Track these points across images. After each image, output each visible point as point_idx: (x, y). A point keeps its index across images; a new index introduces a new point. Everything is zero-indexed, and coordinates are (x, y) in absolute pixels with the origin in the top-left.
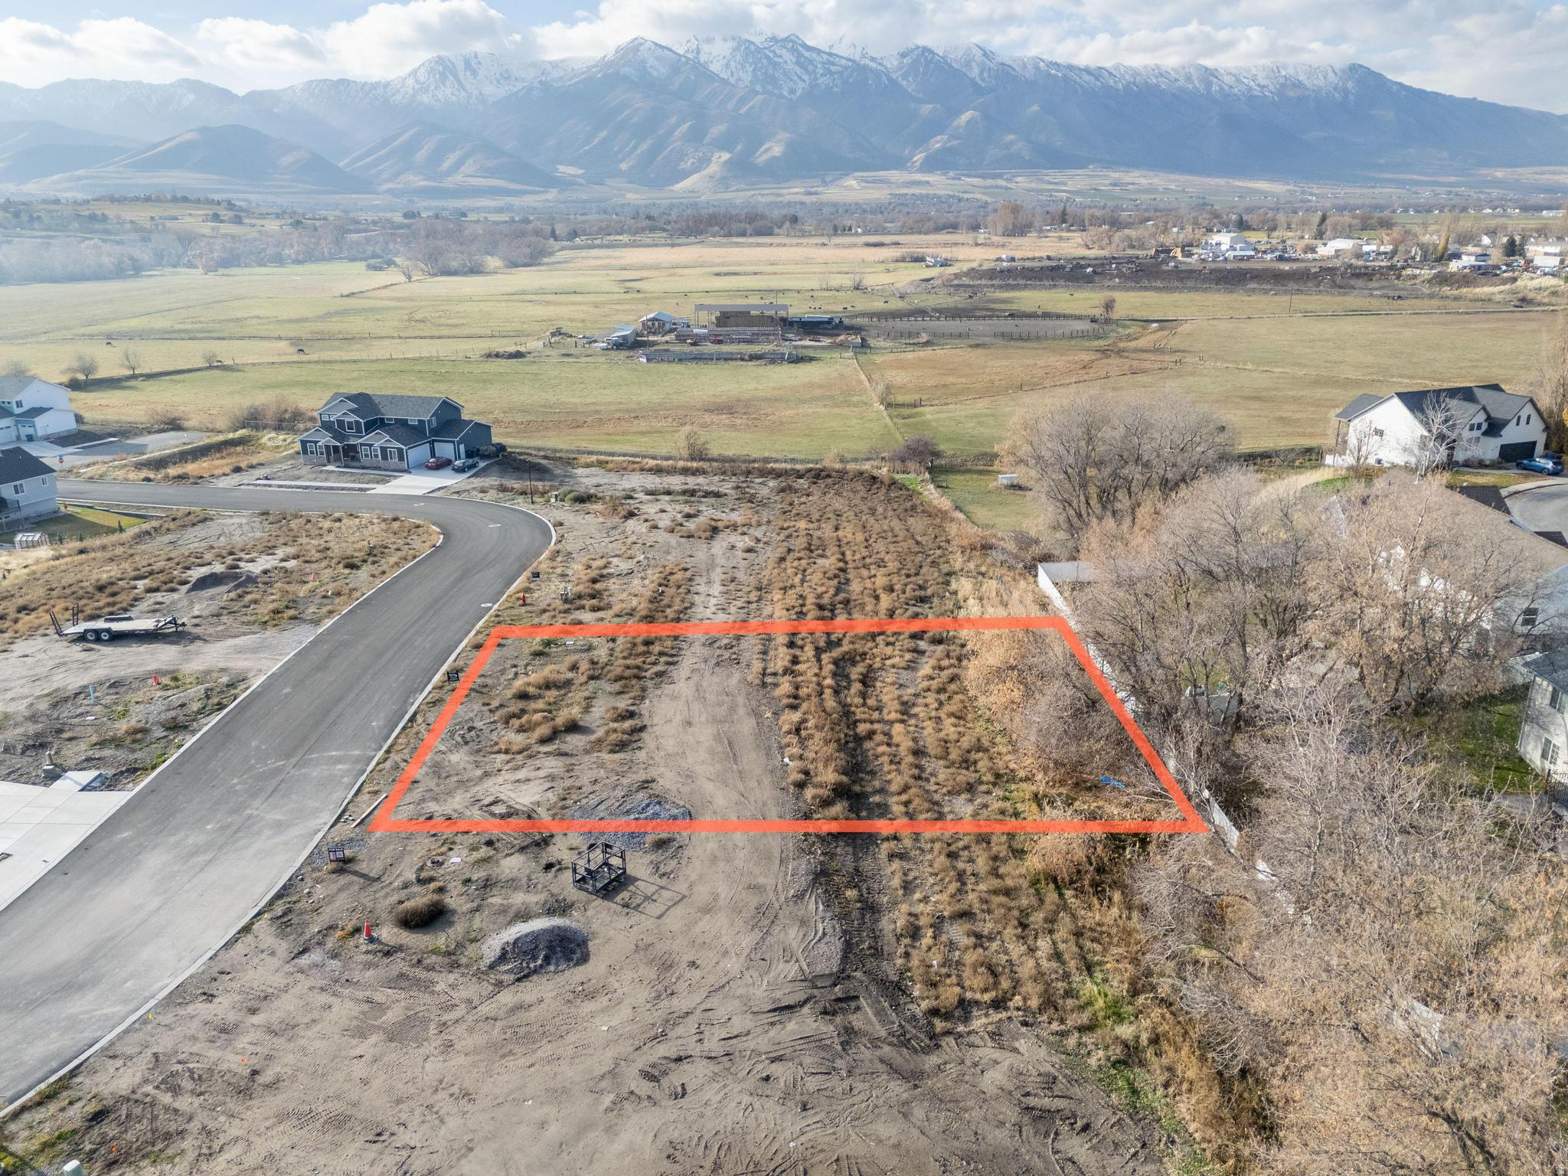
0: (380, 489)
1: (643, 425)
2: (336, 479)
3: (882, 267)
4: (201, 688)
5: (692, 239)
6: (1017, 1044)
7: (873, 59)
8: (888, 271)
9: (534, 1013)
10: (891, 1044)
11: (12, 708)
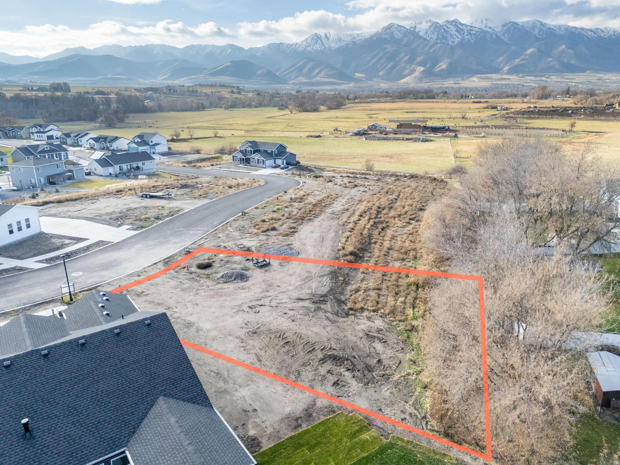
0: (254, 173)
1: (356, 160)
2: (242, 169)
3: (477, 110)
4: (169, 211)
5: (401, 100)
6: (375, 321)
7: (490, 28)
8: (480, 112)
9: (225, 290)
10: (332, 314)
11: (116, 210)
